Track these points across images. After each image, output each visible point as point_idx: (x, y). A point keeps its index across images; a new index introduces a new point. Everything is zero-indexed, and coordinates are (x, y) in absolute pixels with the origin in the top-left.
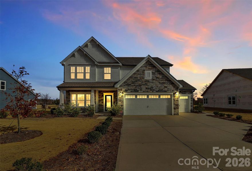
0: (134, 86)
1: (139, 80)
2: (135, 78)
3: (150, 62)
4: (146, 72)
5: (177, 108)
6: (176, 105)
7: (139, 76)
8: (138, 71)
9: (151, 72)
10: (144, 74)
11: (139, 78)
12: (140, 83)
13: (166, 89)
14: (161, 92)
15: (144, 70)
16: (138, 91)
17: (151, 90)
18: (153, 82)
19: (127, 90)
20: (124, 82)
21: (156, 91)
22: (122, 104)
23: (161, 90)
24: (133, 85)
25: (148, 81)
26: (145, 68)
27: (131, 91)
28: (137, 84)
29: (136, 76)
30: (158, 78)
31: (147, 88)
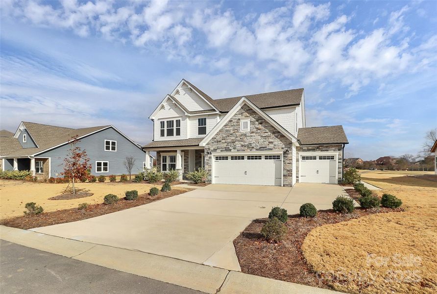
0: (225, 142)
1: (232, 134)
2: (227, 131)
3: (248, 107)
4: (242, 122)
5: (289, 176)
6: (288, 171)
7: (232, 128)
8: (230, 121)
9: (248, 121)
10: (239, 125)
11: (232, 132)
12: (233, 138)
13: (271, 146)
14: (263, 150)
15: (239, 119)
16: (230, 150)
17: (248, 147)
18: (252, 136)
19: (216, 150)
20: (213, 138)
21: (257, 150)
22: (210, 169)
23: (264, 148)
24: (223, 141)
25: (245, 135)
26: (240, 117)
27: (221, 151)
28: (229, 141)
29: (228, 129)
30: (260, 129)
31: (242, 146)
